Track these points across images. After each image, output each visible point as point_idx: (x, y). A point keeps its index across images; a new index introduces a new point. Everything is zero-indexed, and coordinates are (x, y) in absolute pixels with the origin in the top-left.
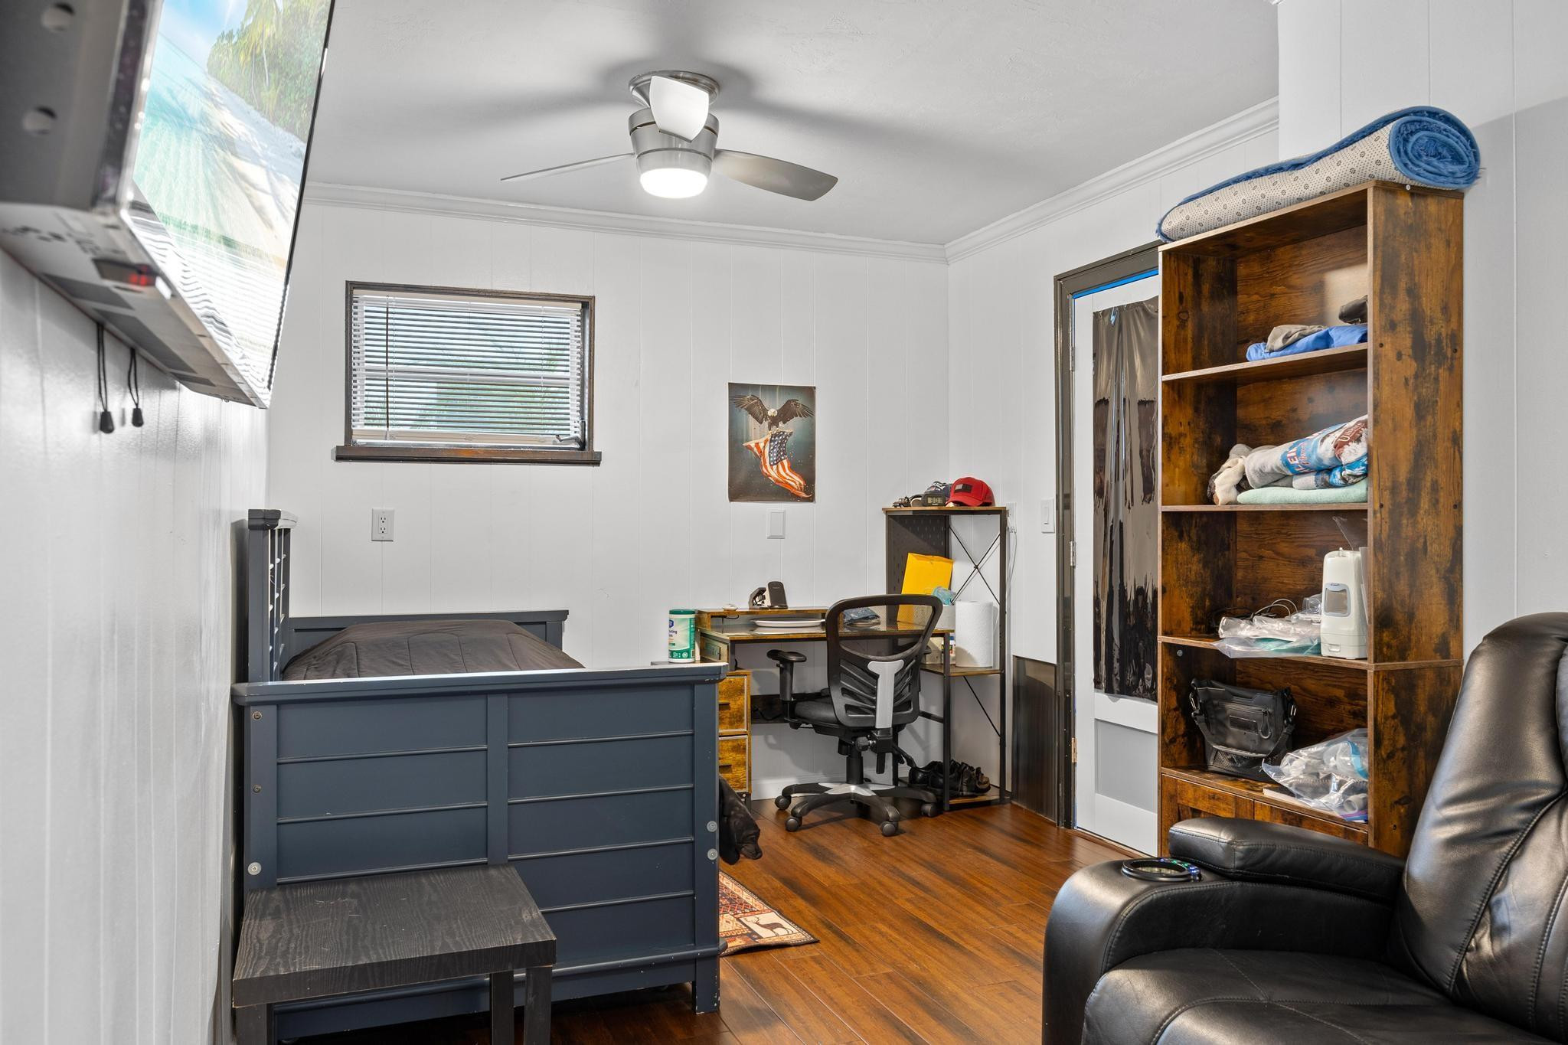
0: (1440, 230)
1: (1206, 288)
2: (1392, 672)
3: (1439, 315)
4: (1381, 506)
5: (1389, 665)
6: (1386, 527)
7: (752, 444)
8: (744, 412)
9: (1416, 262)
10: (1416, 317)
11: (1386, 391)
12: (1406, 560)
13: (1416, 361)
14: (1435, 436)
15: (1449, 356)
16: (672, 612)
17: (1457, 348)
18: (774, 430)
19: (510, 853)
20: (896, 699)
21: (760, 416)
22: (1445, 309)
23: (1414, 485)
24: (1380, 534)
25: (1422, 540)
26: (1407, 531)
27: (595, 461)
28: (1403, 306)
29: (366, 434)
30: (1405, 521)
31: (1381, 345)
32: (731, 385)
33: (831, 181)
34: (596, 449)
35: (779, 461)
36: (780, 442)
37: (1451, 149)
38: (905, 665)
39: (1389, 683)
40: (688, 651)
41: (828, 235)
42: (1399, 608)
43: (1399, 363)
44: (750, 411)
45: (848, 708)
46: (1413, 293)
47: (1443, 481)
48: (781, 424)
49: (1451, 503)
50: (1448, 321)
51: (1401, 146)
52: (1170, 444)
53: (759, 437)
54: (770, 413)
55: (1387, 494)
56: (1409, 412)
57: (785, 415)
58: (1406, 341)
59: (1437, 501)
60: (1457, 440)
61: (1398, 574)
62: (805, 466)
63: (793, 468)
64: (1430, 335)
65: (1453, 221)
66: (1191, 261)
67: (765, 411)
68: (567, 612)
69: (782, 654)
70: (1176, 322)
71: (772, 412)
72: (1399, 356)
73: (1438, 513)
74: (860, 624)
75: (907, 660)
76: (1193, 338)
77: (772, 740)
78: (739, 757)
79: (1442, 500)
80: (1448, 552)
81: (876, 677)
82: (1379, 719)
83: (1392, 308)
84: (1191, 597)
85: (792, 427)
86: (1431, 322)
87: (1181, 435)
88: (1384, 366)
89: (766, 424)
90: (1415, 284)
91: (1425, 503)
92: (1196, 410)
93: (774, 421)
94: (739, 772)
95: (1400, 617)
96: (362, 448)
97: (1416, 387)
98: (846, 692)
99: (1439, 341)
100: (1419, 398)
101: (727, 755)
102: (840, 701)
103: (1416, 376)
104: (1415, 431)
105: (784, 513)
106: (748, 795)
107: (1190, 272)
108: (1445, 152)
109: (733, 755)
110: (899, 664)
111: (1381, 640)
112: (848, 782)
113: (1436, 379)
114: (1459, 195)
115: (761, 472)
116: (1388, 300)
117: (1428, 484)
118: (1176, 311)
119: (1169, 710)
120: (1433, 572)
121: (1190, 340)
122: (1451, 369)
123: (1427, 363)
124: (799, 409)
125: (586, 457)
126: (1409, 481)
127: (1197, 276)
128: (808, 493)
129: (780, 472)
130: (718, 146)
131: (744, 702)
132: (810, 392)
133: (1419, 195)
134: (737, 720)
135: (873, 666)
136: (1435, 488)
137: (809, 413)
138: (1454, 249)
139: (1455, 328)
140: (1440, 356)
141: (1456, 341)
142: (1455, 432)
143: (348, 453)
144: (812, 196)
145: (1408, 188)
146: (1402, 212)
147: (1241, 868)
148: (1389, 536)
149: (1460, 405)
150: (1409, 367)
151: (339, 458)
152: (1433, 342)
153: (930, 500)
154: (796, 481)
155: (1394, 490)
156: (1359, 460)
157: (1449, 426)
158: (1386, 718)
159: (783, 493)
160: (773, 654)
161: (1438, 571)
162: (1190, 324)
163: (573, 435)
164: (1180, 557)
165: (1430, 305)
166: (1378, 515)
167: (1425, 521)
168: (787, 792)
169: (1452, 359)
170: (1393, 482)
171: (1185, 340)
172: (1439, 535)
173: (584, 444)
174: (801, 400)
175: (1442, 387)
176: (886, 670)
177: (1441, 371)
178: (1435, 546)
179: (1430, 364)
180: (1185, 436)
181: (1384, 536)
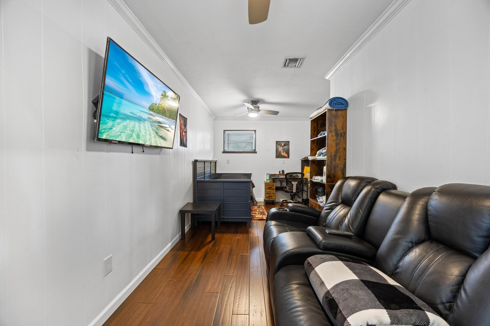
0: (341, 116)
1: (319, 126)
2: (330, 185)
3: (341, 129)
4: (328, 159)
5: (330, 184)
6: (329, 163)
7: (279, 150)
8: (278, 145)
9: (336, 121)
10: (336, 130)
11: (329, 142)
12: (333, 168)
13: (336, 137)
14: (340, 148)
15: (343, 135)
16: (267, 174)
17: (345, 134)
18: (283, 148)
19: (224, 202)
20: (296, 188)
21: (281, 146)
22: (342, 128)
23: (335, 156)
24: (328, 163)
25: (337, 165)
26: (334, 163)
27: (256, 153)
28: (333, 128)
29: (226, 149)
30: (333, 162)
31: (329, 135)
32: (276, 141)
33: (278, 112)
34: (256, 151)
35: (284, 152)
36: (284, 150)
37: (341, 103)
38: (298, 183)
39: (329, 186)
40: (269, 180)
41: (291, 118)
42: (332, 175)
43: (332, 137)
44: (279, 145)
45: (289, 189)
46: (335, 126)
47: (341, 155)
48: (284, 147)
49: (343, 158)
50: (343, 130)
51: (330, 104)
52: (312, 150)
53: (280, 149)
54: (282, 145)
55: (329, 158)
56: (334, 145)
57: (285, 145)
58: (334, 134)
59: (340, 159)
60: (345, 149)
61: (332, 170)
62: (288, 152)
63: (286, 153)
64: (339, 132)
65: (345, 114)
66: (316, 122)
67: (281, 145)
68: (252, 174)
69: (281, 181)
70: (313, 131)
71: (283, 145)
72: (332, 136)
73: (340, 160)
74: (295, 177)
75: (298, 182)
76: (316, 134)
77: (282, 193)
78: (274, 195)
79: (341, 158)
80: (343, 166)
81: (293, 184)
82: (327, 192)
83: (331, 129)
84: (316, 173)
85: (286, 147)
86: (339, 130)
87: (314, 148)
88: (329, 138)
89: (282, 147)
90: (336, 125)
91: (338, 159)
92: (317, 144)
93: (283, 146)
94: (274, 197)
95: (332, 176)
96: (227, 151)
97: (336, 141)
98: (289, 186)
99: (341, 133)
100: (336, 142)
101: (272, 194)
102: (288, 188)
103: (336, 139)
104: (335, 148)
105: (284, 160)
106: (275, 200)
107: (316, 124)
108: (340, 104)
109: (273, 195)
110: (297, 183)
111: (328, 180)
112: (291, 200)
113: (340, 139)
114: (346, 110)
115: (281, 154)
116: (330, 127)
117: (338, 156)
118: (313, 129)
119: (311, 190)
120: (339, 170)
121: (316, 133)
122: (344, 138)
123: (338, 137)
124: (287, 144)
125: (255, 152)
126: (334, 155)
127: (317, 124)
128: (288, 157)
129: (284, 154)
130: (260, 109)
131: (275, 187)
132: (289, 142)
133: (337, 111)
134: (273, 190)
135: (293, 183)
136: (340, 156)
137: (288, 145)
138: (344, 118)
139: (345, 131)
140: (341, 136)
141: (345, 133)
142: (344, 147)
143: (224, 152)
144: (277, 114)
145: (334, 110)
146: (333, 114)
147: (291, 210)
148: (330, 164)
149: (346, 143)
150: (335, 138)
151: (223, 153)
152: (340, 133)
153: (306, 158)
154: (286, 155)
155: (331, 157)
156: (325, 152)
157: (343, 147)
158: (329, 192)
159: (284, 157)
160: (280, 180)
161: (340, 169)
162: (316, 132)
163: (254, 149)
164: (314, 167)
165: (339, 127)
166: (328, 161)
167: (337, 161)
168: (283, 201)
169: (344, 136)
170: (331, 156)
171: (315, 134)
172: (340, 164)
173: (255, 150)
174: (287, 143)
175: (341, 140)
176: (295, 184)
177: (341, 138)
178: (340, 166)
179: (339, 137)
180: (315, 148)
181: (329, 164)
